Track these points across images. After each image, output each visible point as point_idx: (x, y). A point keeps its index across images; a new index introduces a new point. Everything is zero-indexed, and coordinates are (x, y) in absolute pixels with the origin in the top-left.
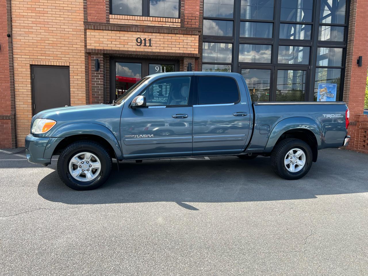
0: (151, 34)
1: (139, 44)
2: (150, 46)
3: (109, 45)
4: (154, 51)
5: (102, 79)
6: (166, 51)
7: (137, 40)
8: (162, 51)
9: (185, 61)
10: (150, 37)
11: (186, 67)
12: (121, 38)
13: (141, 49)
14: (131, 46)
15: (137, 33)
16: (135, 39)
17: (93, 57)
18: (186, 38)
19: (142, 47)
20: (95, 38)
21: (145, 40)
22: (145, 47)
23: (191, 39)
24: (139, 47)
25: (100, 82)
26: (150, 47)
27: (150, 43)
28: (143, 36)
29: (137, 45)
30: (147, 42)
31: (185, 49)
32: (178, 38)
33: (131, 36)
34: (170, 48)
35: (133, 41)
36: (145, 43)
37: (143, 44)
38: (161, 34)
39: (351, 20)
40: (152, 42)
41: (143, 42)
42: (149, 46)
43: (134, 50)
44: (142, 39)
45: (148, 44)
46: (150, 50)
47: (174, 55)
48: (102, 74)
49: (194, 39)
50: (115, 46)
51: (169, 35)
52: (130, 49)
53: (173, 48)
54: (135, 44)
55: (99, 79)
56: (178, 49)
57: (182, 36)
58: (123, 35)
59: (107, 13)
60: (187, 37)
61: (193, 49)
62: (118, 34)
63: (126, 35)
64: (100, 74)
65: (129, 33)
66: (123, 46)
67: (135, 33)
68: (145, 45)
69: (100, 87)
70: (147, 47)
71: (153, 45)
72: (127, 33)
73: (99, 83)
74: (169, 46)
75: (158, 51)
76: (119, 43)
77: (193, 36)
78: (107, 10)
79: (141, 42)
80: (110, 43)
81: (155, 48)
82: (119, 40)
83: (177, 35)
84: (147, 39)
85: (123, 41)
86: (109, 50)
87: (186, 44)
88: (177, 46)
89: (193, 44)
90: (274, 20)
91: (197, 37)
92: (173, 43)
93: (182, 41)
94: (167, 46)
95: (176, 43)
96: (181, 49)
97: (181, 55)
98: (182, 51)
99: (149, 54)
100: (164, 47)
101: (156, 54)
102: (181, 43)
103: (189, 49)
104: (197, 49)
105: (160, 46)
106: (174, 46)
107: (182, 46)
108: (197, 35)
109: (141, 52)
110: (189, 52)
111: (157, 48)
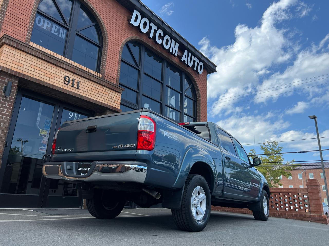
0: (80, 77)
1: (66, 83)
2: (78, 88)
3: (30, 72)
4: (80, 94)
5: (10, 109)
6: (93, 98)
7: (65, 78)
8: (88, 97)
10: (79, 80)
12: (47, 69)
13: (68, 88)
14: (58, 82)
15: (67, 72)
16: (63, 76)
17: (5, 79)
18: (111, 93)
19: (69, 86)
20: (14, 57)
21: (73, 80)
22: (72, 88)
23: (115, 95)
24: (66, 86)
25: (5, 111)
26: (77, 90)
27: (78, 86)
28: (72, 77)
29: (65, 83)
30: (75, 83)
31: (110, 102)
32: (104, 90)
33: (59, 71)
34: (97, 97)
35: (61, 78)
36: (73, 84)
37: (71, 84)
38: (90, 82)
40: (80, 85)
41: (71, 82)
42: (76, 88)
43: (61, 87)
44: (71, 79)
45: (76, 86)
46: (77, 93)
47: (100, 104)
48: (11, 102)
49: (117, 96)
50: (38, 75)
51: (97, 85)
52: (55, 84)
53: (99, 98)
54: (62, 81)
55: (6, 108)
56: (104, 100)
57: (108, 89)
58: (50, 68)
59: (28, 38)
61: (116, 105)
62: (45, 64)
63: (53, 69)
64: (8, 101)
65: (58, 68)
66: (48, 79)
67: (64, 70)
68: (73, 86)
69: (3, 119)
70: (75, 88)
71: (81, 88)
72: (55, 67)
73: (5, 113)
74: (96, 94)
75: (86, 96)
76: (43, 74)
77: (116, 93)
78: (27, 35)
79: (69, 82)
80: (33, 70)
81: (82, 92)
82: (45, 71)
83: (104, 87)
84: (76, 81)
85: (49, 73)
86: (31, 77)
87: (111, 98)
88: (103, 97)
89: (117, 100)
90: (162, 101)
91: (120, 95)
92: (100, 93)
93: (107, 94)
94: (94, 93)
95: (102, 94)
96: (106, 101)
97: (107, 106)
98: (107, 103)
99: (76, 96)
100: (91, 94)
101: (84, 98)
102: (106, 96)
103: (112, 103)
104: (119, 106)
105: (87, 92)
106: (100, 96)
107: (107, 99)
108: (120, 93)
109: (69, 91)
110: (113, 106)
111: (85, 92)
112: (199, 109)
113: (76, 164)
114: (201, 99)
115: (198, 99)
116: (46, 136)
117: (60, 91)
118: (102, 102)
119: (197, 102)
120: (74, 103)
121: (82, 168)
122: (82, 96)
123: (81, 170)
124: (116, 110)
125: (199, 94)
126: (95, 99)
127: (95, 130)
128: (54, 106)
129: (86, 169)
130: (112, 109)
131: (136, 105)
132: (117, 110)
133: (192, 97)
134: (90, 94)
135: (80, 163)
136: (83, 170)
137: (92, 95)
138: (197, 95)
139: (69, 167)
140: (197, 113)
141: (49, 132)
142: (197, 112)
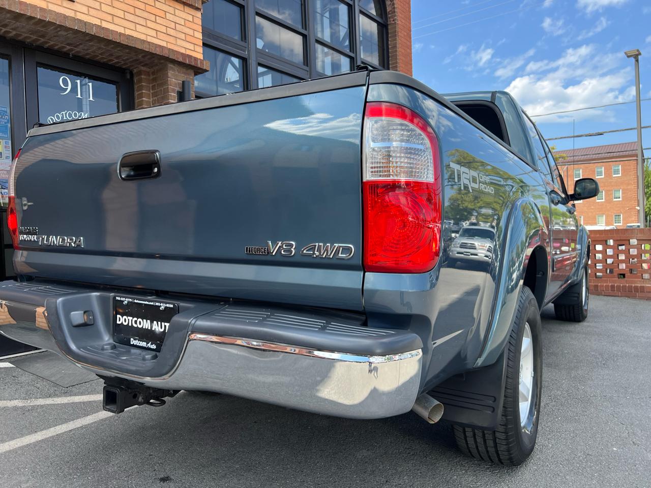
4: (80, 16)
6: (120, 30)
8: (105, 25)
9: (170, 73)
11: (173, 91)
18: (171, 10)
23: (184, 15)
31: (172, 40)
32: (151, 2)
34: (132, 26)
39: (394, 64)
46: (70, 13)
47: (145, 48)
49: (190, 18)
53: (139, 28)
56: (153, 33)
60: (175, 8)
61: (191, 47)
74: (128, 17)
75: (97, 22)
77: (187, 9)
81: (85, 10)
87: (173, 25)
88: (150, 24)
89: (191, 32)
90: (306, 30)
91: (199, 14)
92: (138, 12)
93: (162, 14)
94: (121, 14)
95: (145, 15)
96: (161, 35)
97: (166, 54)
98: (164, 44)
99: (68, 24)
100: (115, 18)
101: (93, 32)
102: (159, 20)
103: (179, 42)
104: (200, 49)
105: (100, 10)
106: (142, 22)
107: (163, 29)
108: (198, 9)
109: (42, 9)
110: (183, 51)
111: (92, 12)
112: (395, 47)
113: (103, 301)
114: (399, 18)
115: (390, 21)
116: (4, 156)
117: (13, 9)
118: (149, 39)
119: (389, 27)
120: (68, 47)
121: (130, 318)
122: (85, 23)
123: (125, 324)
124: (193, 64)
125: (393, 4)
126: (128, 32)
127: (156, 170)
128: (7, 61)
129: (145, 324)
130: (181, 60)
131: (242, 43)
132: (197, 64)
133: (374, 13)
134: (109, 18)
135: (118, 298)
136: (135, 326)
137: (116, 20)
138: (389, 9)
139: (77, 316)
140: (388, 57)
141: (10, 142)
142: (390, 55)
